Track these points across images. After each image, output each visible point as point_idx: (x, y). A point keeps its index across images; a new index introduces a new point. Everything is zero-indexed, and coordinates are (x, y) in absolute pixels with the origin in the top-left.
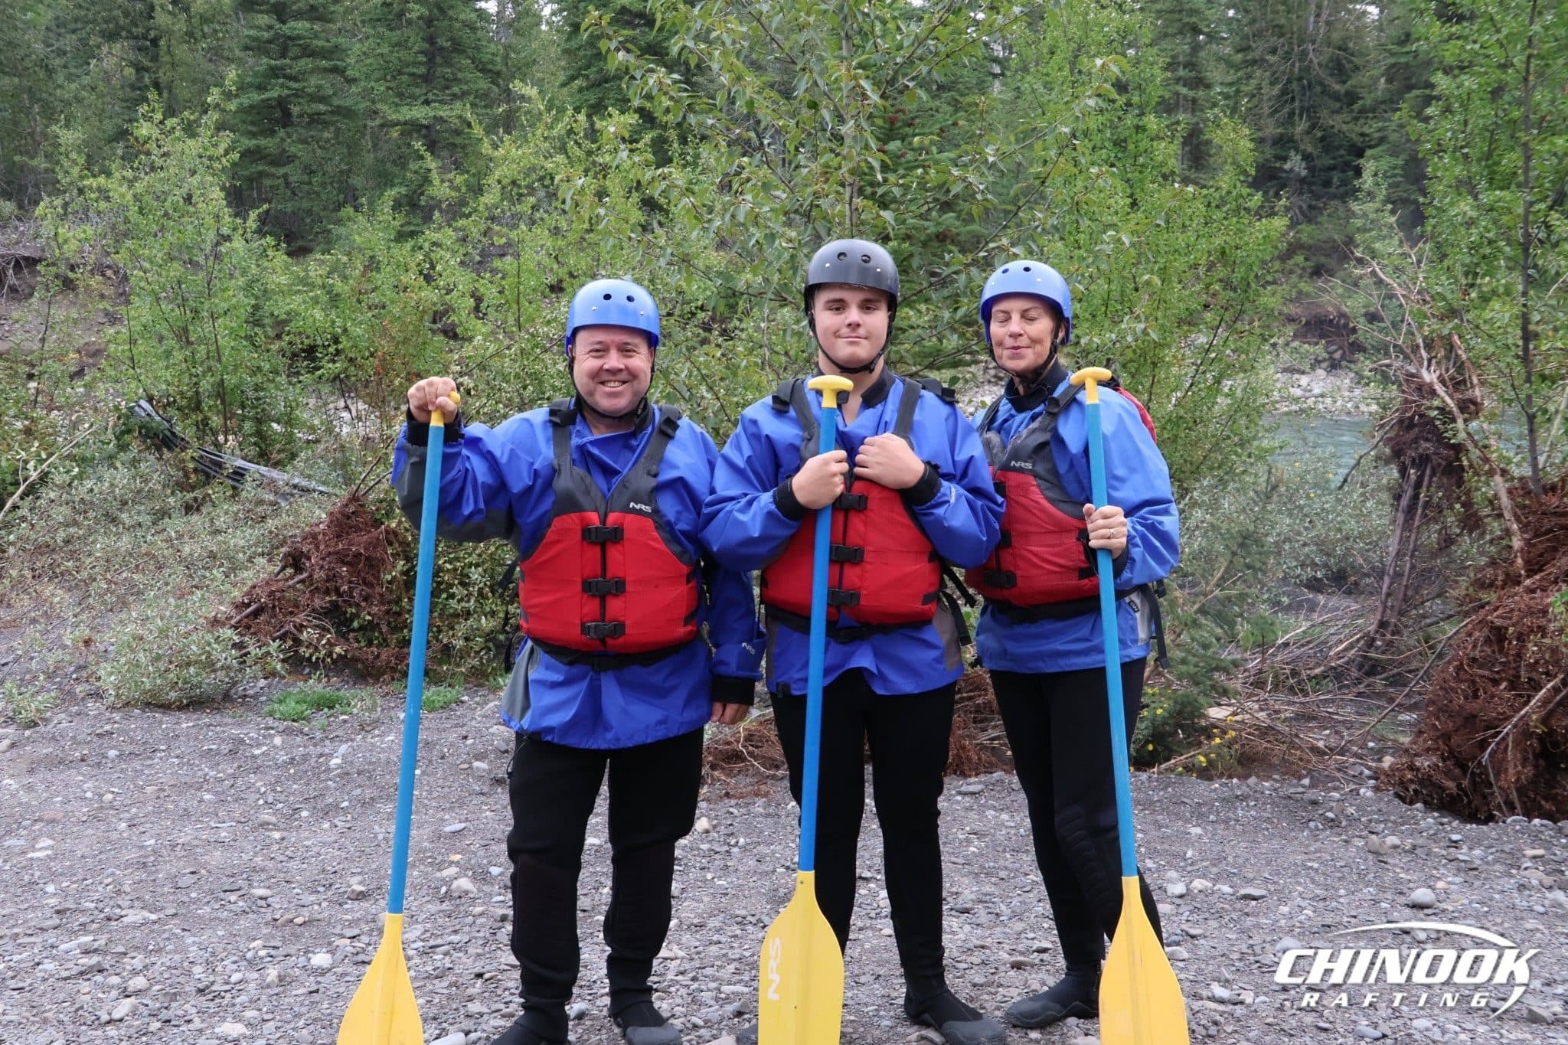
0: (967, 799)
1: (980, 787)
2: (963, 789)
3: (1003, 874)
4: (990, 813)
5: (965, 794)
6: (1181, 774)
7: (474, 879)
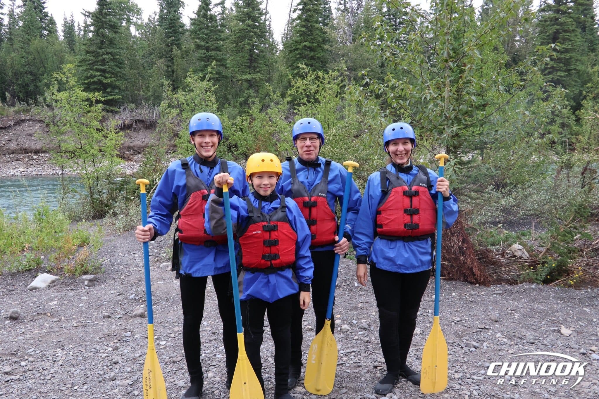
0: (498, 296)
1: (501, 292)
2: (496, 292)
3: (534, 327)
4: (510, 301)
5: (497, 294)
6: (562, 287)
7: (348, 325)
